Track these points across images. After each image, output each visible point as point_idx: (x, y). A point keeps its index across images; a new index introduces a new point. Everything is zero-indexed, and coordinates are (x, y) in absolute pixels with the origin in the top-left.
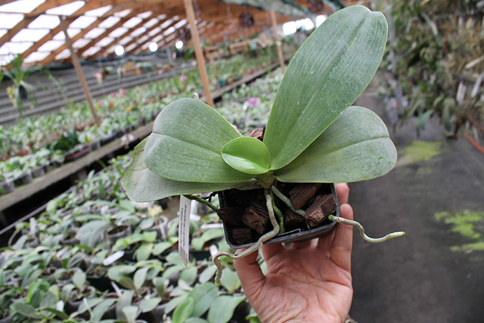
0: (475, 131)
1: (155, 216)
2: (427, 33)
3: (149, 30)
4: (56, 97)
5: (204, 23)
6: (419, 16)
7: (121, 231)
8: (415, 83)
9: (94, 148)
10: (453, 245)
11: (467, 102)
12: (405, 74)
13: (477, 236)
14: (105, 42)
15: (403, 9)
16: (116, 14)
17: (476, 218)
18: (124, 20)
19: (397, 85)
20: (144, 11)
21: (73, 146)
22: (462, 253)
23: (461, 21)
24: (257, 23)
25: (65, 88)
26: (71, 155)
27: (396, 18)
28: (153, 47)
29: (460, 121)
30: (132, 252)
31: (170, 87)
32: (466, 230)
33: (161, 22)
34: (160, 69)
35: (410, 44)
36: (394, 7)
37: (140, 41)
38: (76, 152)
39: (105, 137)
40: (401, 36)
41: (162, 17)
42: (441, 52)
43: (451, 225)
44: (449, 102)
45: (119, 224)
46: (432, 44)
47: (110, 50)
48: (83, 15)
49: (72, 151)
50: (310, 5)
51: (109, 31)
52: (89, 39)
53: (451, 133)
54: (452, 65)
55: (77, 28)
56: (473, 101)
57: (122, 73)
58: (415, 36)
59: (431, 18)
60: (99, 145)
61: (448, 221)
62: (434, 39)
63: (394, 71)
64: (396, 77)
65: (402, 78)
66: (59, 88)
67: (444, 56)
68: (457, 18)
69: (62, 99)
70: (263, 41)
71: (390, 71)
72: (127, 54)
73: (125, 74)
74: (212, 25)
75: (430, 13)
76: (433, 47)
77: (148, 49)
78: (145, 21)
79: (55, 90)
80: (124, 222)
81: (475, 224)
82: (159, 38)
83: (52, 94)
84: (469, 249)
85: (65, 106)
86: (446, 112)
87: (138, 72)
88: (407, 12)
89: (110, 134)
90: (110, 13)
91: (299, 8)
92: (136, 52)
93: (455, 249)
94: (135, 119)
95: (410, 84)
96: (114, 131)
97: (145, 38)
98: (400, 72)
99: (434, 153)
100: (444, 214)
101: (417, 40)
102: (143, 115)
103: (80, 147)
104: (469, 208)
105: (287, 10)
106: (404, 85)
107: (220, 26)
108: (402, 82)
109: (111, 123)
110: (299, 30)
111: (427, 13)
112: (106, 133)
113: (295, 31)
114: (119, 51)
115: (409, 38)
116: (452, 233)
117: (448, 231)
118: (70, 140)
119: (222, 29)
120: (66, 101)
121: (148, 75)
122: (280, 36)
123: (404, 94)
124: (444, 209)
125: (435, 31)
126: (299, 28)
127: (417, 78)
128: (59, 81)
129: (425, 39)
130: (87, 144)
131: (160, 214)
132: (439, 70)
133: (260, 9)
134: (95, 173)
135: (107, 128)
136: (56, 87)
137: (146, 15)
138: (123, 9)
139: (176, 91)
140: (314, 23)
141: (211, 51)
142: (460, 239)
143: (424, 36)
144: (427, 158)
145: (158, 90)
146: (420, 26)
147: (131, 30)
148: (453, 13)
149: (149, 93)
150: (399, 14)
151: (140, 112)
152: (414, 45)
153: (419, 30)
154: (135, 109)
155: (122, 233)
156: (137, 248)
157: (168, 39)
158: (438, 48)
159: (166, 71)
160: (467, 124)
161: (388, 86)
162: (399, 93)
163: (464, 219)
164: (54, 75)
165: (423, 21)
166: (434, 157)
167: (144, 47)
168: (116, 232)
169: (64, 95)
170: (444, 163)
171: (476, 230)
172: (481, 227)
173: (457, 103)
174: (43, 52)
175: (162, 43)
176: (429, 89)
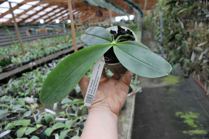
0: (199, 76)
1: (34, 109)
2: (178, 27)
3: (56, 14)
4: (10, 39)
5: (81, 13)
6: (176, 19)
7: (14, 116)
8: (171, 49)
9: (19, 66)
10: (184, 130)
11: (196, 62)
12: (166, 44)
13: (195, 126)
14: (35, 17)
15: (168, 15)
16: (41, 5)
17: (195, 116)
18: (45, 8)
19: (162, 49)
20: (54, 5)
21: (8, 65)
22: (188, 134)
23: (196, 23)
24: (104, 15)
25: (14, 36)
26: (6, 69)
27: (164, 19)
28: (57, 21)
29: (191, 70)
30: (15, 130)
31: (62, 40)
32: (190, 122)
33: (62, 11)
34: (57, 31)
35: (169, 31)
36: (164, 14)
37: (52, 18)
38: (9, 67)
39: (26, 61)
40: (166, 27)
41: (62, 8)
42: (185, 37)
43: (184, 119)
44: (187, 61)
45: (15, 111)
46: (181, 33)
47: (38, 21)
48: (25, 4)
49: (7, 67)
50: (127, 10)
51: (37, 12)
52: (28, 15)
53: (187, 75)
54: (190, 43)
55: (22, 9)
56: (199, 62)
57: (38, 32)
58: (173, 28)
59: (181, 20)
60: (21, 65)
61: (182, 117)
62: (182, 30)
63: (161, 42)
64: (162, 45)
65: (165, 45)
66: (11, 36)
67: (186, 39)
68: (194, 22)
69: (12, 40)
70: (104, 23)
71: (160, 42)
72: (45, 23)
73: (40, 32)
74: (84, 14)
75: (181, 18)
76: (181, 34)
77: (55, 22)
78: (54, 9)
79: (9, 36)
80: (17, 111)
81: (194, 119)
82: (60, 17)
83: (8, 38)
84: (192, 133)
85: (14, 44)
86: (185, 65)
87: (46, 32)
88: (170, 17)
89: (28, 60)
90: (38, 4)
91: (123, 11)
92: (50, 23)
93: (185, 132)
94: (41, 54)
95: (168, 49)
96: (30, 59)
97: (54, 17)
98: (164, 43)
99: (177, 82)
100: (180, 113)
101: (173, 30)
102: (46, 52)
103: (11, 65)
104: (192, 111)
105: (118, 11)
106: (166, 49)
107: (88, 15)
108: (165, 47)
109: (30, 54)
110: (121, 20)
111: (179, 18)
112: (26, 59)
113: (120, 20)
114: (42, 21)
115: (170, 28)
116: (184, 123)
117: (182, 122)
118: (7, 61)
119: (89, 16)
120: (14, 42)
121: (51, 34)
122: (113, 22)
123: (165, 53)
124: (180, 110)
125: (183, 26)
126: (122, 19)
127: (172, 47)
128: (11, 32)
129: (177, 30)
130: (15, 64)
131: (37, 108)
132: (183, 45)
133: (106, 9)
134: (12, 81)
135: (28, 56)
136: (10, 35)
137: (55, 7)
138: (44, 3)
139: (64, 42)
140: (129, 18)
141: (79, 26)
142: (188, 127)
143: (177, 28)
144: (173, 84)
145: (56, 40)
146: (175, 24)
147: (48, 13)
148: (192, 19)
149: (51, 42)
150: (166, 17)
151: (44, 51)
152: (172, 32)
153: (174, 25)
154: (42, 49)
155: (14, 117)
156: (18, 129)
157: (64, 19)
158: (184, 35)
159: (60, 32)
160: (195, 72)
161: (158, 48)
162: (163, 52)
163: (189, 116)
164: (9, 29)
165: (177, 21)
166: (177, 83)
167: (53, 21)
168: (11, 117)
169: (13, 39)
170: (181, 87)
171: (195, 123)
172: (197, 122)
173: (191, 61)
174: (5, 18)
175: (62, 20)
176: (177, 53)
